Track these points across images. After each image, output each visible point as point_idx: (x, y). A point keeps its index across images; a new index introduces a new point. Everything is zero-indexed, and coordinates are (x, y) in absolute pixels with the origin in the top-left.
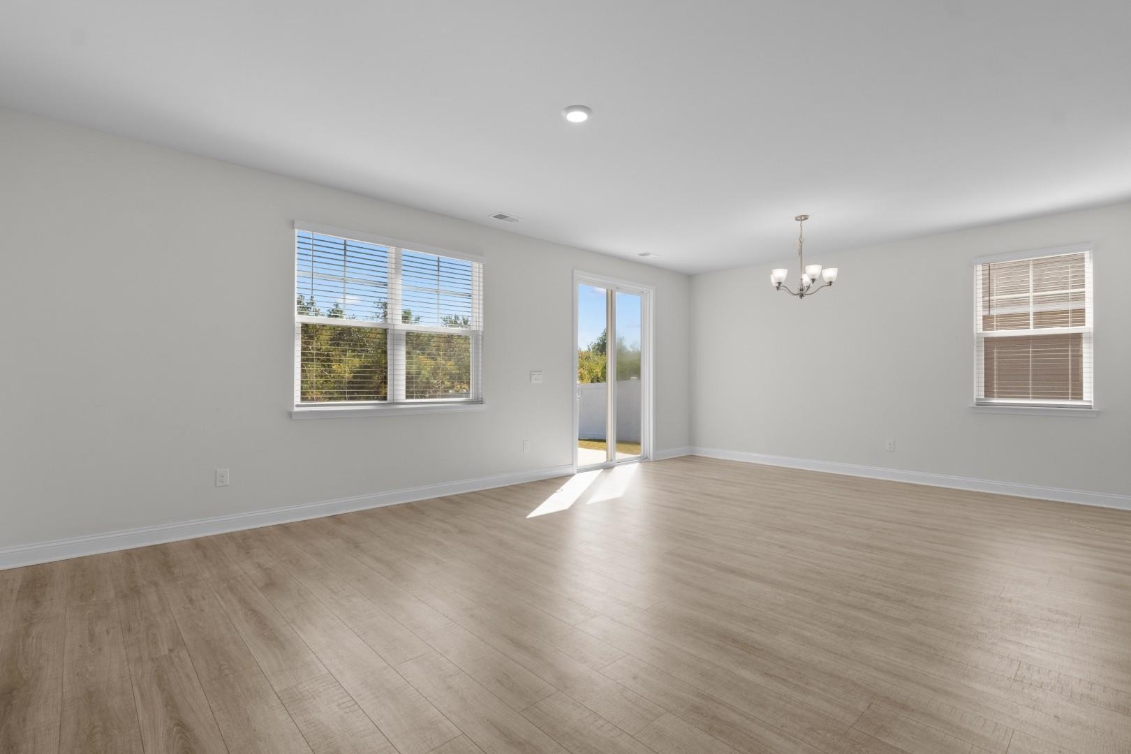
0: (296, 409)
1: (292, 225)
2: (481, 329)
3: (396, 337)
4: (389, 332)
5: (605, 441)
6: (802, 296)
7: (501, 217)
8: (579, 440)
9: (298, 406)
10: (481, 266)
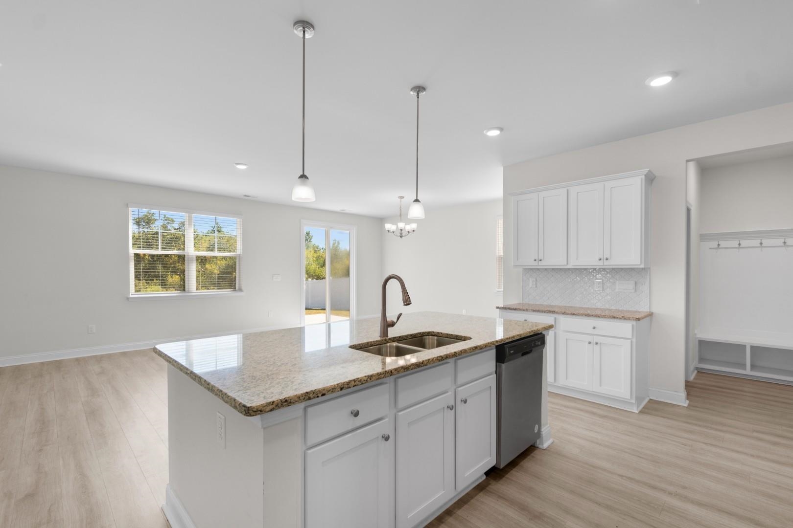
0: (131, 296)
1: (127, 206)
2: (242, 253)
3: (190, 259)
4: (186, 257)
5: (325, 309)
6: (401, 237)
7: (245, 196)
8: (306, 309)
9: (132, 294)
10: (241, 220)
